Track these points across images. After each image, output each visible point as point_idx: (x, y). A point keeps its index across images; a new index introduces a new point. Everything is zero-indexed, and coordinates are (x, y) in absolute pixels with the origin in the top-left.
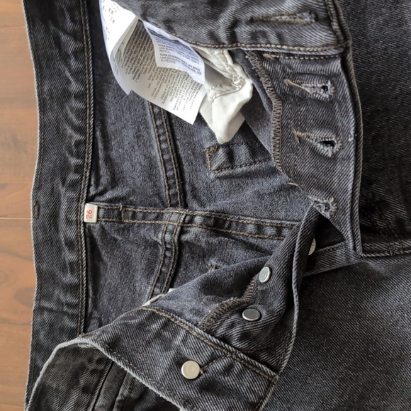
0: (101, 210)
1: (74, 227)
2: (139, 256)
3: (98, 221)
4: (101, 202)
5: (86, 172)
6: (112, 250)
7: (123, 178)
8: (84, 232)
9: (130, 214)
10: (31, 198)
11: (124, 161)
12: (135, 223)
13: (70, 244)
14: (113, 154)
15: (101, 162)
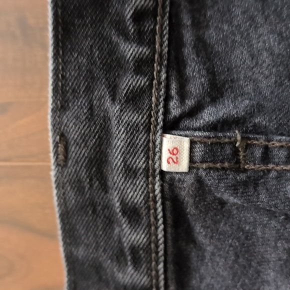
0: (198, 146)
1: (140, 182)
2: (270, 234)
3: (190, 168)
4: (195, 130)
5: (159, 72)
6: (216, 222)
7: (232, 81)
8: (162, 191)
9: (258, 153)
10: (50, 127)
11: (233, 48)
12: (269, 171)
13: (132, 213)
14: (212, 35)
15: (188, 51)
